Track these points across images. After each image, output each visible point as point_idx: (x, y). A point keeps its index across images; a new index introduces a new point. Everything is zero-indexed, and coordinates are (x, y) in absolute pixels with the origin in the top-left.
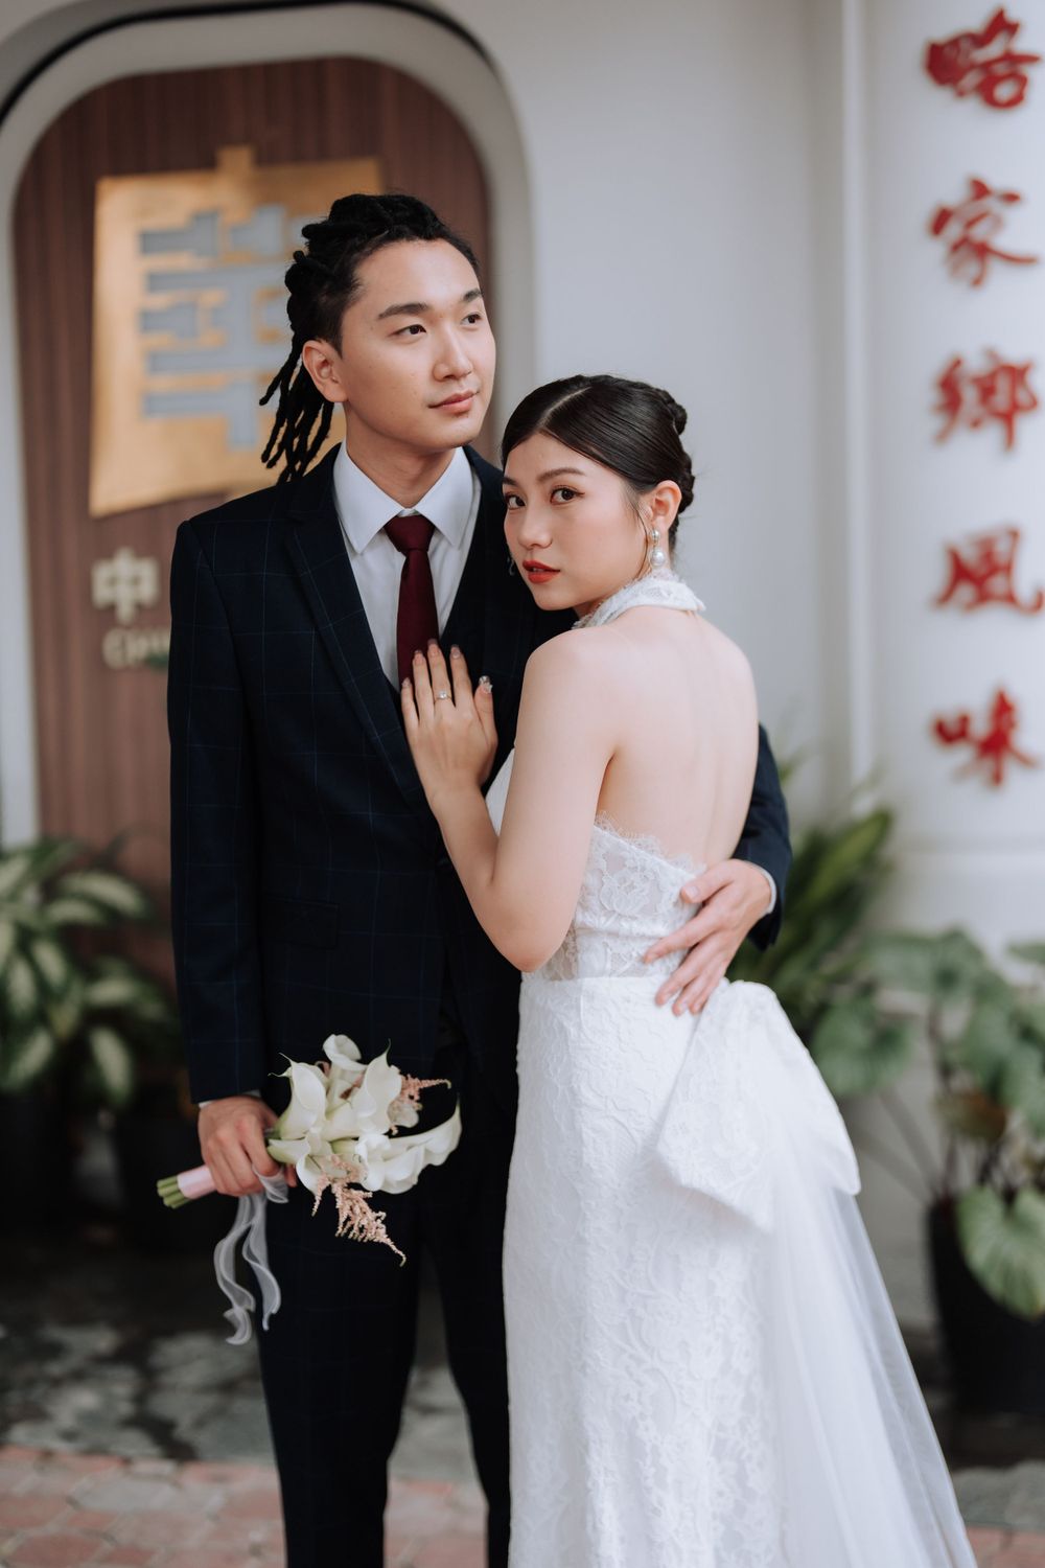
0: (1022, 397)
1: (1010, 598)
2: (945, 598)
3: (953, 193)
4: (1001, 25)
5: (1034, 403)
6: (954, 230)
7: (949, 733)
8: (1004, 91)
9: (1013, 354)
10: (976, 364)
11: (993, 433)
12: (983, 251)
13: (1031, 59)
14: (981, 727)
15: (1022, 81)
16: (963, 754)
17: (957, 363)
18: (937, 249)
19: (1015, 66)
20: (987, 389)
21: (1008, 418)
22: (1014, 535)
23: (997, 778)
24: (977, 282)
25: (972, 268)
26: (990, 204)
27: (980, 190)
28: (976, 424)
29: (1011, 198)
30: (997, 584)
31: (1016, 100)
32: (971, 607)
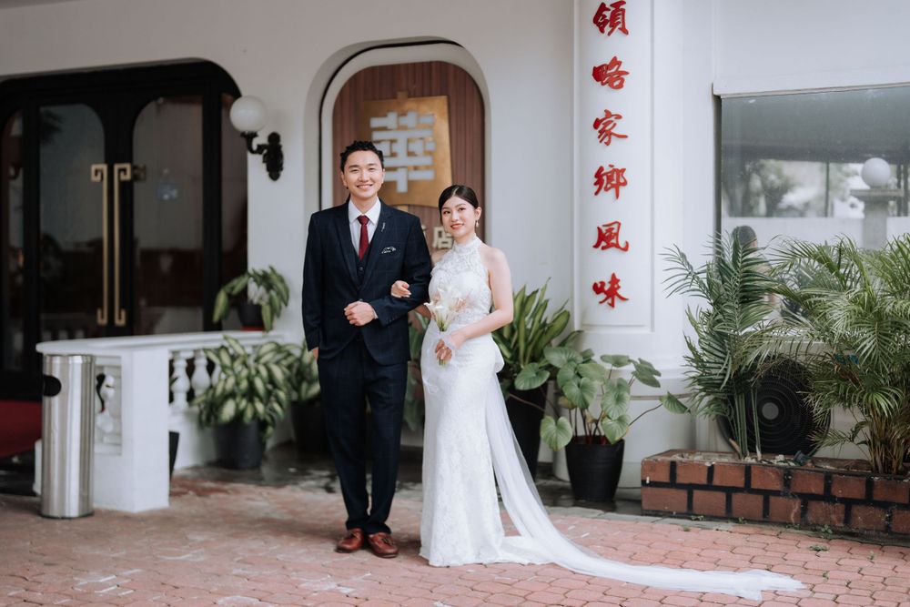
0: (622, 181)
1: (617, 246)
2: (596, 246)
3: (601, 116)
4: (615, 62)
5: (625, 184)
6: (601, 127)
7: (598, 289)
8: (616, 83)
9: (619, 167)
10: (607, 169)
11: (613, 191)
12: (609, 134)
13: (626, 73)
14: (607, 287)
15: (623, 80)
16: (602, 296)
17: (601, 169)
18: (596, 133)
19: (621, 75)
20: (610, 179)
21: (617, 187)
22: (619, 224)
23: (612, 305)
24: (607, 144)
25: (606, 140)
26: (612, 119)
27: (608, 114)
28: (607, 189)
29: (619, 117)
30: (614, 241)
31: (620, 86)
32: (603, 248)
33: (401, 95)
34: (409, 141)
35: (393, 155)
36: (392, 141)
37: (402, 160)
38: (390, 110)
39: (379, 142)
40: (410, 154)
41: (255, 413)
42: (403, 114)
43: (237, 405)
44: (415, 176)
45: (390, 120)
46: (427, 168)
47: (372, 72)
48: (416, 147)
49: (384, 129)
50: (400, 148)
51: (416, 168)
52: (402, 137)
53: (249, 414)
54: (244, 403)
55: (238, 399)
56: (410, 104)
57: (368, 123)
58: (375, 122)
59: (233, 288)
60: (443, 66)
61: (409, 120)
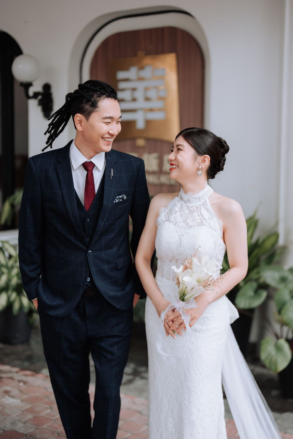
33: (140, 53)
34: (146, 89)
35: (134, 100)
36: (134, 90)
37: (141, 104)
38: (132, 65)
39: (123, 90)
40: (147, 99)
41: (21, 306)
42: (142, 68)
43: (9, 298)
44: (151, 116)
45: (132, 73)
46: (160, 110)
47: (119, 36)
48: (152, 94)
49: (127, 80)
50: (139, 95)
51: (151, 110)
52: (140, 86)
53: (16, 306)
54: (14, 296)
55: (10, 292)
56: (147, 61)
57: (114, 75)
58: (121, 75)
59: (14, 199)
60: (173, 31)
61: (147, 73)
